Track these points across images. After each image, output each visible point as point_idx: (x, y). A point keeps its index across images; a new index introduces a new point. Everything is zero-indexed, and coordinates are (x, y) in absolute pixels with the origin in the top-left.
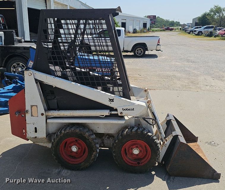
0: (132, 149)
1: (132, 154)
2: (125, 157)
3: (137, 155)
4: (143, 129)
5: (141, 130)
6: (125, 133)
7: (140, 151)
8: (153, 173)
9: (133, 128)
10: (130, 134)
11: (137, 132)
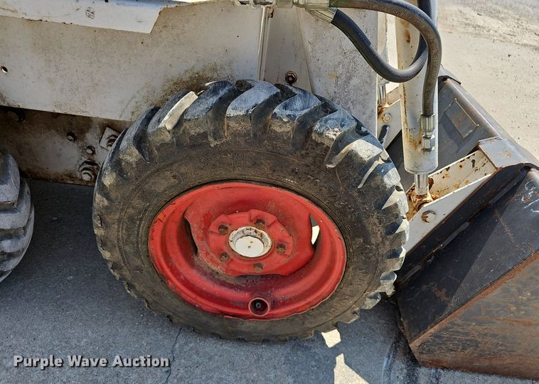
0: (224, 230)
1: (225, 254)
2: (184, 269)
3: (256, 261)
4: (315, 103)
5: (299, 107)
6: (168, 122)
7: (278, 245)
8: (332, 338)
9: (242, 87)
10: (204, 135)
11: (266, 127)
